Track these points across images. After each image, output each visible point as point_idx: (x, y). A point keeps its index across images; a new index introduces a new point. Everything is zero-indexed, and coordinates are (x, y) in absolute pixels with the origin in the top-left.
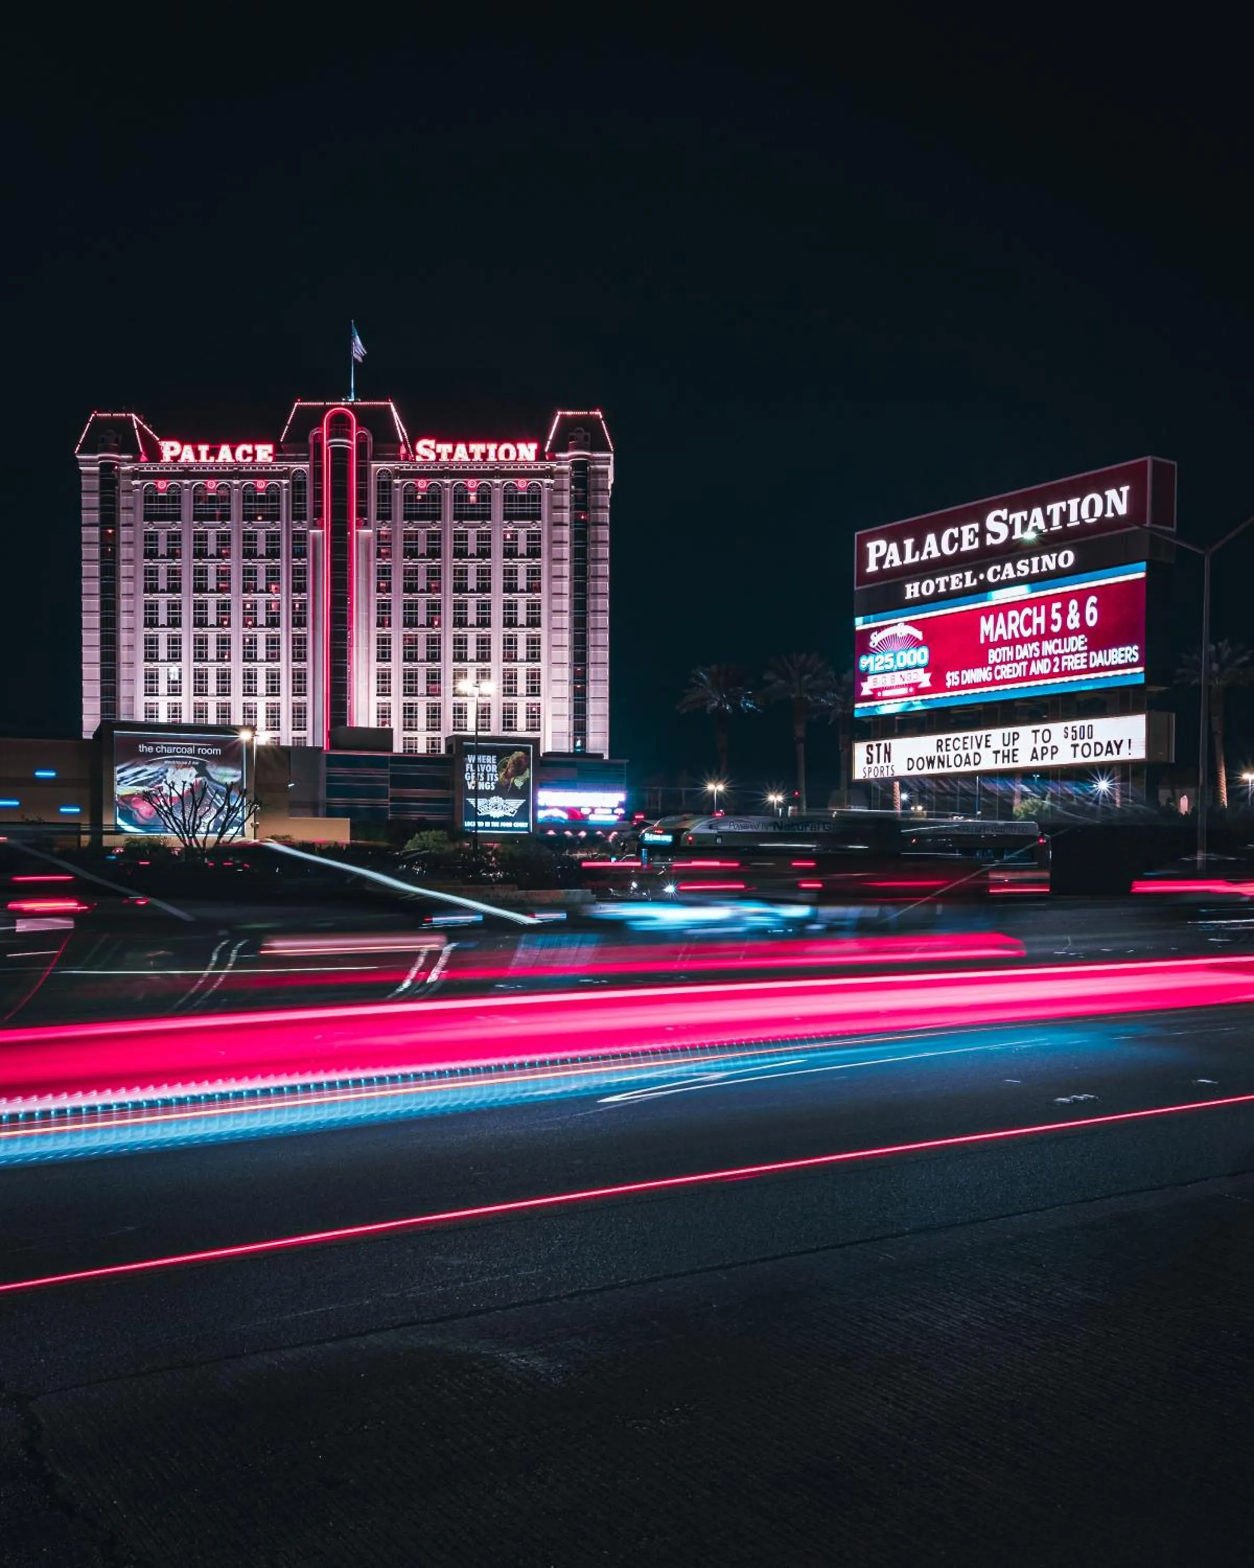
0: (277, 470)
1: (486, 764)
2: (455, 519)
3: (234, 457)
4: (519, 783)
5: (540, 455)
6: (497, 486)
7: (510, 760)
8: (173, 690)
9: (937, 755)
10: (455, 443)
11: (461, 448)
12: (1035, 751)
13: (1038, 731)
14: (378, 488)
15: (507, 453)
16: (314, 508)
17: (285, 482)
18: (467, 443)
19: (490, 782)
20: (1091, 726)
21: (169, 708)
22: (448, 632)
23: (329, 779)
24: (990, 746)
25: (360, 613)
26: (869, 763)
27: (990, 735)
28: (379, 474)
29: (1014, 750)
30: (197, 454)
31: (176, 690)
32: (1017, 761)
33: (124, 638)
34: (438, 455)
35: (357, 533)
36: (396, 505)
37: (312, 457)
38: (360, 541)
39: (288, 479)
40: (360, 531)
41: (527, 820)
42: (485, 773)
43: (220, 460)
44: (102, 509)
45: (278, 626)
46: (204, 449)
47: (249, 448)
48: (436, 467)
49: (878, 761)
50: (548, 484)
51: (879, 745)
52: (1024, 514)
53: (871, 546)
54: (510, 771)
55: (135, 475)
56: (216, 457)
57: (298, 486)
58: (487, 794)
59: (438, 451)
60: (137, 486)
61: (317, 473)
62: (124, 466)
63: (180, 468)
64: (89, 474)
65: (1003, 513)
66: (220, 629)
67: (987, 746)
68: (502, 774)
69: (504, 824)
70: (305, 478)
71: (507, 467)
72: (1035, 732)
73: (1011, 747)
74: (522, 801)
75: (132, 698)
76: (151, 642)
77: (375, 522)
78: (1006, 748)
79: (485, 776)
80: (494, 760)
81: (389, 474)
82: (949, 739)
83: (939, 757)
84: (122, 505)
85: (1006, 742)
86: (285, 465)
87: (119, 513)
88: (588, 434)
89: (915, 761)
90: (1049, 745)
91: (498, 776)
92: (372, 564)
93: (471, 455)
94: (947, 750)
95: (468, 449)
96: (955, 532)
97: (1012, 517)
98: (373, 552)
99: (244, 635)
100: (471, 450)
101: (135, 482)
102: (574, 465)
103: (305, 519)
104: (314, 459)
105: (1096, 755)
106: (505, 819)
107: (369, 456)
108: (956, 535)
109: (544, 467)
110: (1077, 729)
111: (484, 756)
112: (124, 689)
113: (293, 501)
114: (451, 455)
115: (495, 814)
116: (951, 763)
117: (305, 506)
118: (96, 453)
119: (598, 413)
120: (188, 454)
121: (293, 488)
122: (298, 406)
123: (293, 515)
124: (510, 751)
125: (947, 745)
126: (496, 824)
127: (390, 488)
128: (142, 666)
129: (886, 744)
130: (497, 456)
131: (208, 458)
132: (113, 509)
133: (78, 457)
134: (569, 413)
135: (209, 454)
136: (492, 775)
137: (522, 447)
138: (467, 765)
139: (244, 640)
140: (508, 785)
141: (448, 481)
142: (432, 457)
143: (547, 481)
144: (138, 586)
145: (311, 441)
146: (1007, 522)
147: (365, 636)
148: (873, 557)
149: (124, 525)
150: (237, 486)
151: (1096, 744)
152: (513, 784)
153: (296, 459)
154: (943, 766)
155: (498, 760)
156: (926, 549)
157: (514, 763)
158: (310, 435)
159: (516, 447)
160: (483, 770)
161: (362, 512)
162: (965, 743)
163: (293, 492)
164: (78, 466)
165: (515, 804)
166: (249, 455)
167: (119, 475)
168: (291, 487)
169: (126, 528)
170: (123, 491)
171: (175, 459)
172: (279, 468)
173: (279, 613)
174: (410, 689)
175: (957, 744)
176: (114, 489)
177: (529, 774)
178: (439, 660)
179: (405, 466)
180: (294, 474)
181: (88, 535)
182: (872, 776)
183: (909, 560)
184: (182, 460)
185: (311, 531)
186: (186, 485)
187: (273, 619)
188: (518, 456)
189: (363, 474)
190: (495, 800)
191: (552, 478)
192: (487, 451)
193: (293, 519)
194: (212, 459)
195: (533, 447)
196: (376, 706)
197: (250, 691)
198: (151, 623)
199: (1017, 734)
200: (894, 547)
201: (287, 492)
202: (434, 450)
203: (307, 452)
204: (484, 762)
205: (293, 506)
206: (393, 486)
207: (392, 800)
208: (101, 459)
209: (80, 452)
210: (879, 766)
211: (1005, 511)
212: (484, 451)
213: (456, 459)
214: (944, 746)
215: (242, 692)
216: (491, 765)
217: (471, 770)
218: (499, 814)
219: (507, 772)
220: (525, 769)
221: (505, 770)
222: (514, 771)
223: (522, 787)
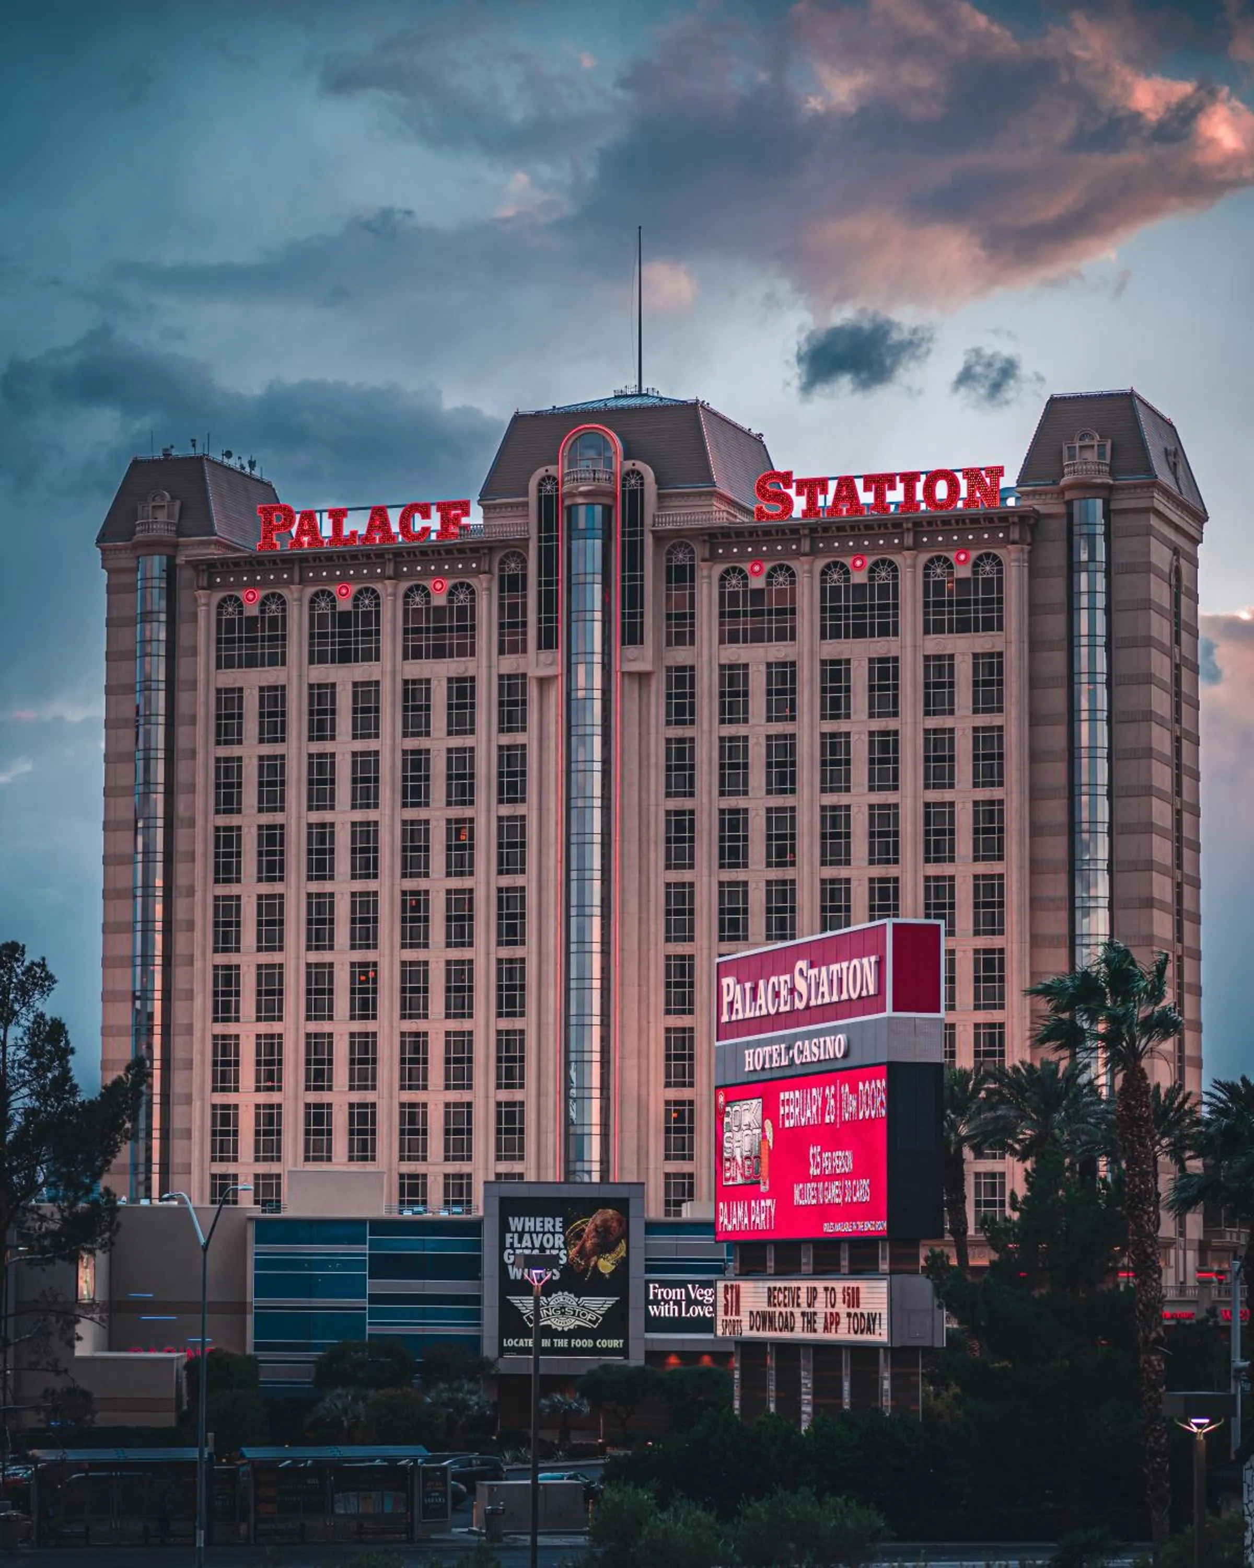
1: (544, 1233)
4: (606, 1265)
7: (590, 1225)
23: (259, 1264)
41: (622, 1336)
52: (816, 972)
53: (725, 983)
54: (588, 1244)
58: (546, 1289)
65: (804, 967)
68: (573, 1252)
69: (577, 1343)
74: (611, 1301)
80: (558, 1225)
91: (567, 1255)
96: (776, 982)
97: (809, 973)
106: (579, 1332)
108: (777, 988)
111: (539, 1219)
115: (558, 1323)
126: (562, 1343)
136: (554, 1252)
138: (508, 1235)
140: (585, 1271)
146: (806, 979)
148: (725, 999)
152: (596, 1266)
155: (565, 1226)
156: (760, 1002)
157: (596, 1230)
160: (537, 1245)
165: (599, 1305)
190: (559, 1298)
204: (538, 1229)
207: (373, 1299)
211: (805, 964)
216: (553, 1234)
217: (516, 1245)
218: (570, 1323)
219: (583, 1247)
220: (617, 1242)
221: (580, 1243)
222: (595, 1245)
223: (612, 1273)
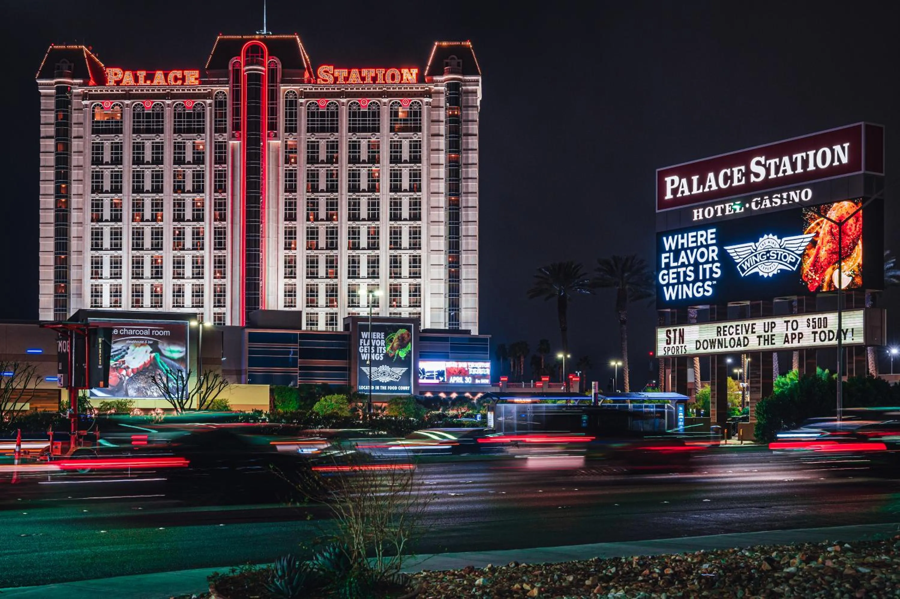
0: (202, 91)
1: (377, 339)
2: (349, 132)
3: (166, 81)
4: (402, 354)
5: (420, 79)
6: (385, 104)
7: (396, 337)
8: (115, 274)
9: (717, 338)
10: (350, 69)
11: (355, 73)
12: (787, 336)
13: (789, 321)
14: (286, 106)
15: (393, 77)
16: (233, 123)
17: (208, 101)
18: (360, 69)
19: (380, 354)
20: (826, 318)
21: (111, 289)
22: (344, 225)
23: (251, 352)
24: (755, 332)
25: (271, 209)
26: (667, 344)
27: (755, 324)
28: (286, 95)
29: (772, 335)
30: (136, 79)
31: (117, 274)
32: (774, 344)
33: (74, 230)
34: (336, 79)
35: (269, 144)
36: (300, 120)
37: (231, 81)
38: (271, 150)
39: (212, 99)
40: (271, 142)
41: (409, 385)
42: (376, 346)
43: (155, 82)
44: (57, 124)
45: (203, 220)
46: (142, 74)
47: (179, 74)
48: (334, 89)
49: (675, 343)
50: (427, 102)
51: (675, 331)
52: (777, 160)
53: (668, 180)
54: (395, 345)
55: (85, 96)
56: (152, 82)
57: (220, 104)
58: (378, 364)
59: (336, 74)
60: (86, 106)
61: (236, 95)
62: (75, 89)
63: (122, 91)
64: (47, 96)
65: (762, 159)
66: (154, 223)
67: (753, 332)
68: (389, 348)
69: (390, 388)
70: (225, 98)
71: (393, 88)
72: (787, 322)
73: (770, 333)
74: (405, 369)
75: (80, 281)
76: (97, 235)
77: (283, 134)
78: (766, 334)
79: (375, 349)
80: (383, 336)
81: (296, 95)
82: (726, 327)
83: (719, 340)
84: (74, 120)
85: (766, 329)
86: (209, 88)
87: (71, 127)
88: (461, 61)
89: (702, 342)
90: (796, 332)
91: (386, 349)
92: (280, 168)
93: (363, 79)
94: (724, 335)
95: (360, 73)
96: (728, 171)
97: (768, 162)
98: (282, 159)
99: (174, 228)
100: (363, 75)
101: (84, 102)
102: (449, 86)
103: (225, 132)
104: (233, 83)
105: (830, 340)
106: (391, 383)
107: (278, 80)
108: (729, 174)
109: (424, 88)
110: (816, 320)
111: (374, 333)
112: (74, 274)
113: (216, 117)
114: (346, 79)
115: (382, 379)
116: (728, 344)
117: (226, 121)
118: (52, 78)
119: (469, 43)
120: (128, 78)
121: (216, 106)
122: (220, 39)
123: (216, 128)
124: (395, 329)
125: (724, 331)
126: (384, 388)
127: (296, 106)
128: (89, 254)
129: (680, 330)
130: (384, 80)
131: (145, 82)
132: (66, 124)
133: (38, 81)
134: (445, 44)
135: (146, 79)
136: (381, 348)
137: (405, 71)
138: (361, 340)
139: (174, 232)
140: (394, 356)
141: (344, 100)
142: (331, 80)
143: (426, 100)
144: (86, 188)
145: (230, 68)
146: (764, 166)
147: (275, 229)
148: (669, 188)
149: (75, 138)
150: (169, 106)
151: (829, 331)
152: (398, 355)
153: (218, 83)
154: (722, 347)
155: (385, 336)
156: (708, 184)
157: (398, 338)
158: (230, 63)
159: (400, 72)
160: (374, 344)
161: (273, 126)
162: (737, 330)
163: (216, 110)
164: (38, 89)
165: (400, 371)
166: (180, 79)
167: (71, 96)
168: (213, 105)
169: (77, 139)
170: (75, 110)
171: (118, 83)
172: (204, 90)
173: (203, 210)
174: (312, 273)
175: (732, 330)
176: (68, 108)
177: (410, 347)
178: (336, 249)
179: (309, 88)
180: (216, 95)
181: (46, 146)
182: (670, 353)
183: (695, 191)
184: (124, 83)
185: (231, 142)
186: (127, 105)
187: (198, 215)
188: (402, 79)
189: (273, 95)
190: (383, 368)
191: (430, 97)
192: (376, 75)
193: (216, 132)
194: (148, 82)
195: (415, 71)
196: (283, 286)
197: (178, 276)
198: (98, 219)
199: (774, 323)
200: (684, 181)
201: (211, 110)
202: (333, 74)
203: (228, 77)
204: (374, 337)
205: (216, 121)
206: (298, 105)
207: (301, 368)
208: (56, 83)
209: (40, 77)
210: (675, 346)
211: (764, 157)
212: (373, 75)
213: (351, 80)
214: (722, 332)
215: (172, 276)
216: (380, 340)
217: (365, 344)
218: (387, 379)
219: (393, 345)
220: (407, 343)
221: (391, 344)
222: (399, 345)
223: (405, 357)
